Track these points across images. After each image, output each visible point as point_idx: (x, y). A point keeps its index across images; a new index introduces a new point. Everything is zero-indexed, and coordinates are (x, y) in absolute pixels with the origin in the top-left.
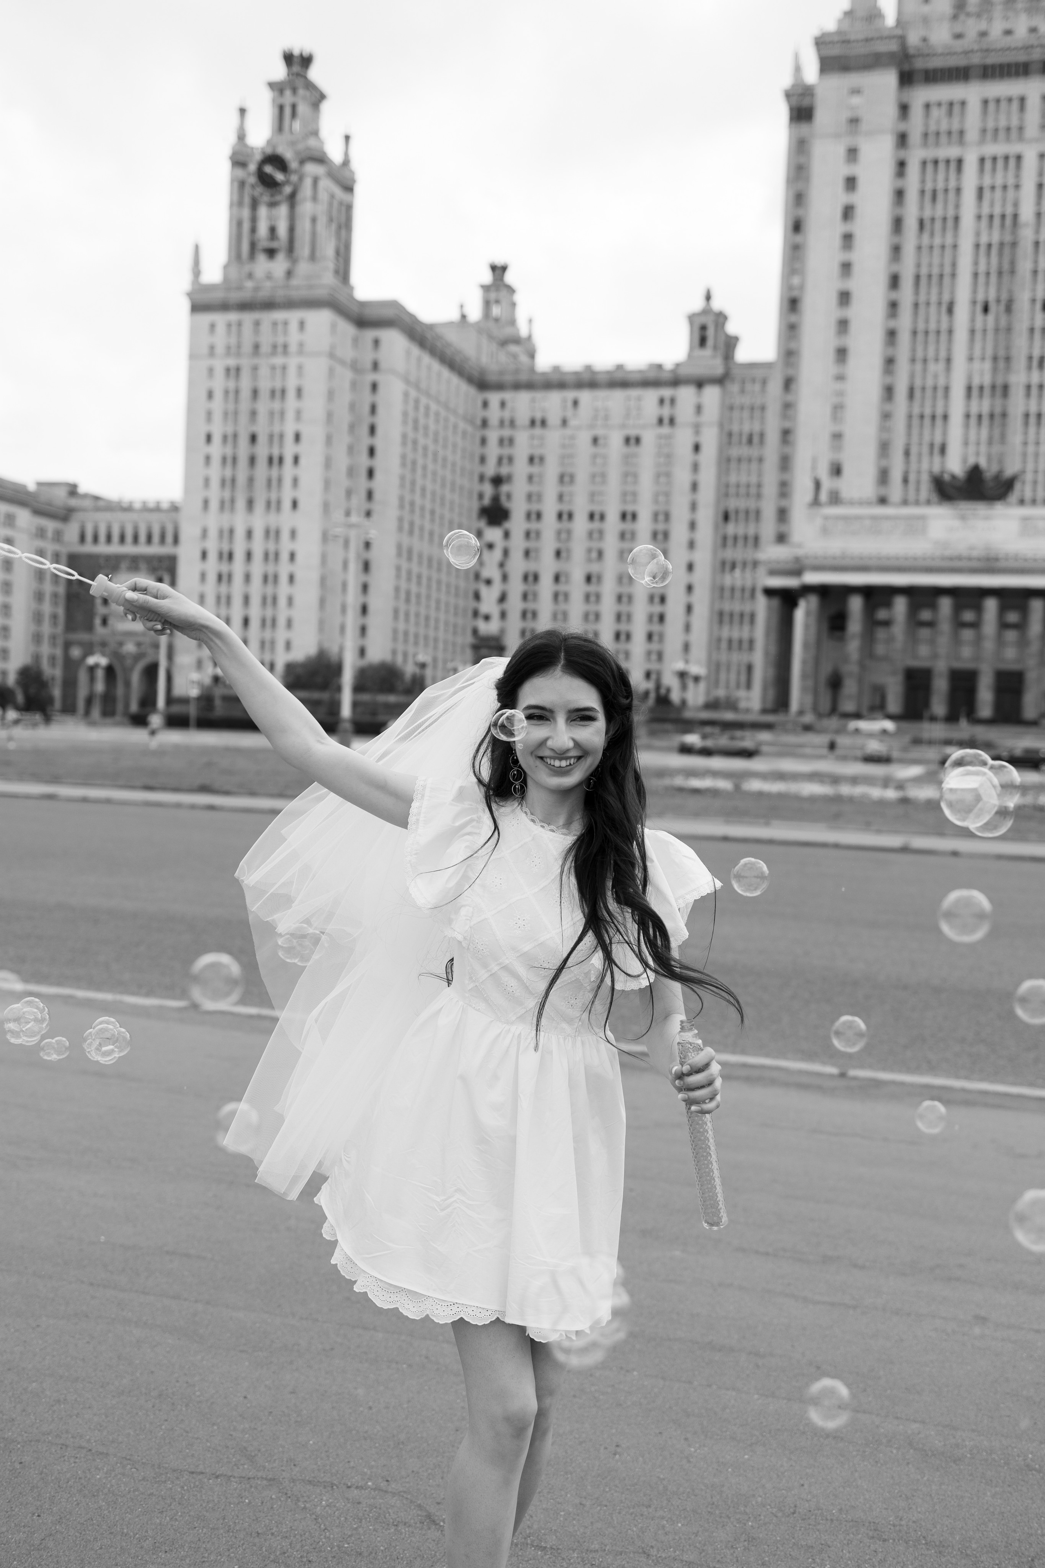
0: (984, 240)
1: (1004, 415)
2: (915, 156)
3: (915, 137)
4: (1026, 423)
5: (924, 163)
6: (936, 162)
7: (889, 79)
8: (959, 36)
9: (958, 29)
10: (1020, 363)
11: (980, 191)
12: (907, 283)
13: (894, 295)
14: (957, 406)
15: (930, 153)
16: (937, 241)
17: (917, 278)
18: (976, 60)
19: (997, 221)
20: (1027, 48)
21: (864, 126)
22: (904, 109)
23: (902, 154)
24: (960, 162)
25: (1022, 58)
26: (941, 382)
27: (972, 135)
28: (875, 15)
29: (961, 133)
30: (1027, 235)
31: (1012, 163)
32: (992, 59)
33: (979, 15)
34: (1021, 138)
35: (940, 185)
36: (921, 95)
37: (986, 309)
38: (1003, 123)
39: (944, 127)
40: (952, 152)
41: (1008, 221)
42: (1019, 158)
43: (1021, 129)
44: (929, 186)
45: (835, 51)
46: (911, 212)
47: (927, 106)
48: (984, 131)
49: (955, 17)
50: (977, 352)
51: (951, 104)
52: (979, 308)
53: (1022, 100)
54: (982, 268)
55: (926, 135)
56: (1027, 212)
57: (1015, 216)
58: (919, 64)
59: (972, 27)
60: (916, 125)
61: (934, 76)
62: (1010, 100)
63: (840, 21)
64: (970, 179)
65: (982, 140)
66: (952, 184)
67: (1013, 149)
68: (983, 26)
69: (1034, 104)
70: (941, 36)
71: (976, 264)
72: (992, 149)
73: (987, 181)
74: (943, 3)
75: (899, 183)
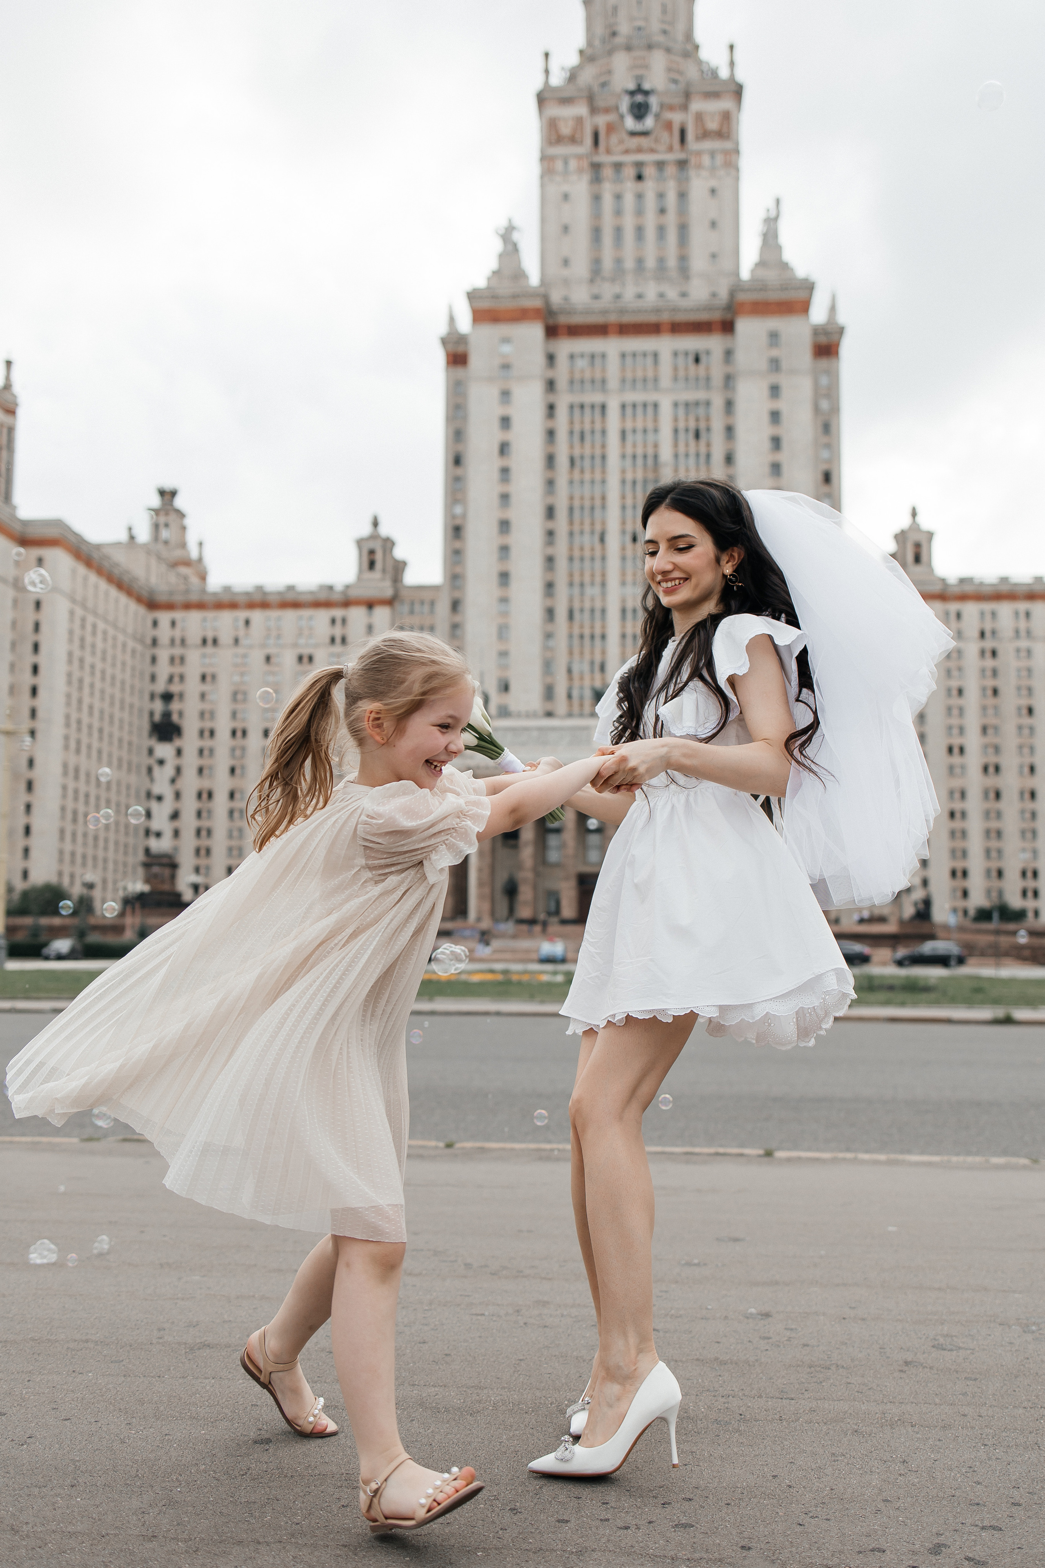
0: (629, 476)
2: (563, 400)
3: (562, 383)
5: (571, 407)
6: (582, 407)
7: (535, 332)
8: (596, 297)
9: (596, 291)
11: (623, 434)
12: (561, 514)
13: (550, 525)
14: (613, 627)
15: (577, 399)
16: (587, 476)
17: (571, 509)
18: (613, 318)
19: (640, 461)
20: (658, 311)
21: (515, 372)
22: (551, 358)
23: (551, 398)
24: (603, 407)
25: (652, 318)
26: (598, 605)
27: (613, 382)
28: (520, 275)
29: (604, 381)
31: (650, 410)
32: (627, 319)
33: (613, 280)
34: (656, 388)
35: (587, 427)
36: (565, 347)
38: (640, 374)
39: (588, 375)
40: (597, 398)
41: (650, 461)
42: (656, 406)
43: (656, 380)
44: (577, 428)
45: (485, 305)
46: (562, 450)
47: (572, 357)
48: (623, 381)
49: (592, 281)
50: (629, 578)
51: (593, 356)
52: (628, 538)
53: (656, 355)
54: (629, 502)
55: (572, 382)
57: (656, 457)
58: (563, 320)
59: (608, 291)
60: (562, 373)
61: (576, 331)
62: (645, 355)
63: (489, 279)
64: (613, 422)
65: (622, 390)
66: (598, 426)
67: (651, 397)
68: (617, 289)
69: (666, 359)
70: (580, 296)
71: (623, 497)
72: (631, 397)
73: (629, 425)
74: (581, 268)
75: (550, 424)
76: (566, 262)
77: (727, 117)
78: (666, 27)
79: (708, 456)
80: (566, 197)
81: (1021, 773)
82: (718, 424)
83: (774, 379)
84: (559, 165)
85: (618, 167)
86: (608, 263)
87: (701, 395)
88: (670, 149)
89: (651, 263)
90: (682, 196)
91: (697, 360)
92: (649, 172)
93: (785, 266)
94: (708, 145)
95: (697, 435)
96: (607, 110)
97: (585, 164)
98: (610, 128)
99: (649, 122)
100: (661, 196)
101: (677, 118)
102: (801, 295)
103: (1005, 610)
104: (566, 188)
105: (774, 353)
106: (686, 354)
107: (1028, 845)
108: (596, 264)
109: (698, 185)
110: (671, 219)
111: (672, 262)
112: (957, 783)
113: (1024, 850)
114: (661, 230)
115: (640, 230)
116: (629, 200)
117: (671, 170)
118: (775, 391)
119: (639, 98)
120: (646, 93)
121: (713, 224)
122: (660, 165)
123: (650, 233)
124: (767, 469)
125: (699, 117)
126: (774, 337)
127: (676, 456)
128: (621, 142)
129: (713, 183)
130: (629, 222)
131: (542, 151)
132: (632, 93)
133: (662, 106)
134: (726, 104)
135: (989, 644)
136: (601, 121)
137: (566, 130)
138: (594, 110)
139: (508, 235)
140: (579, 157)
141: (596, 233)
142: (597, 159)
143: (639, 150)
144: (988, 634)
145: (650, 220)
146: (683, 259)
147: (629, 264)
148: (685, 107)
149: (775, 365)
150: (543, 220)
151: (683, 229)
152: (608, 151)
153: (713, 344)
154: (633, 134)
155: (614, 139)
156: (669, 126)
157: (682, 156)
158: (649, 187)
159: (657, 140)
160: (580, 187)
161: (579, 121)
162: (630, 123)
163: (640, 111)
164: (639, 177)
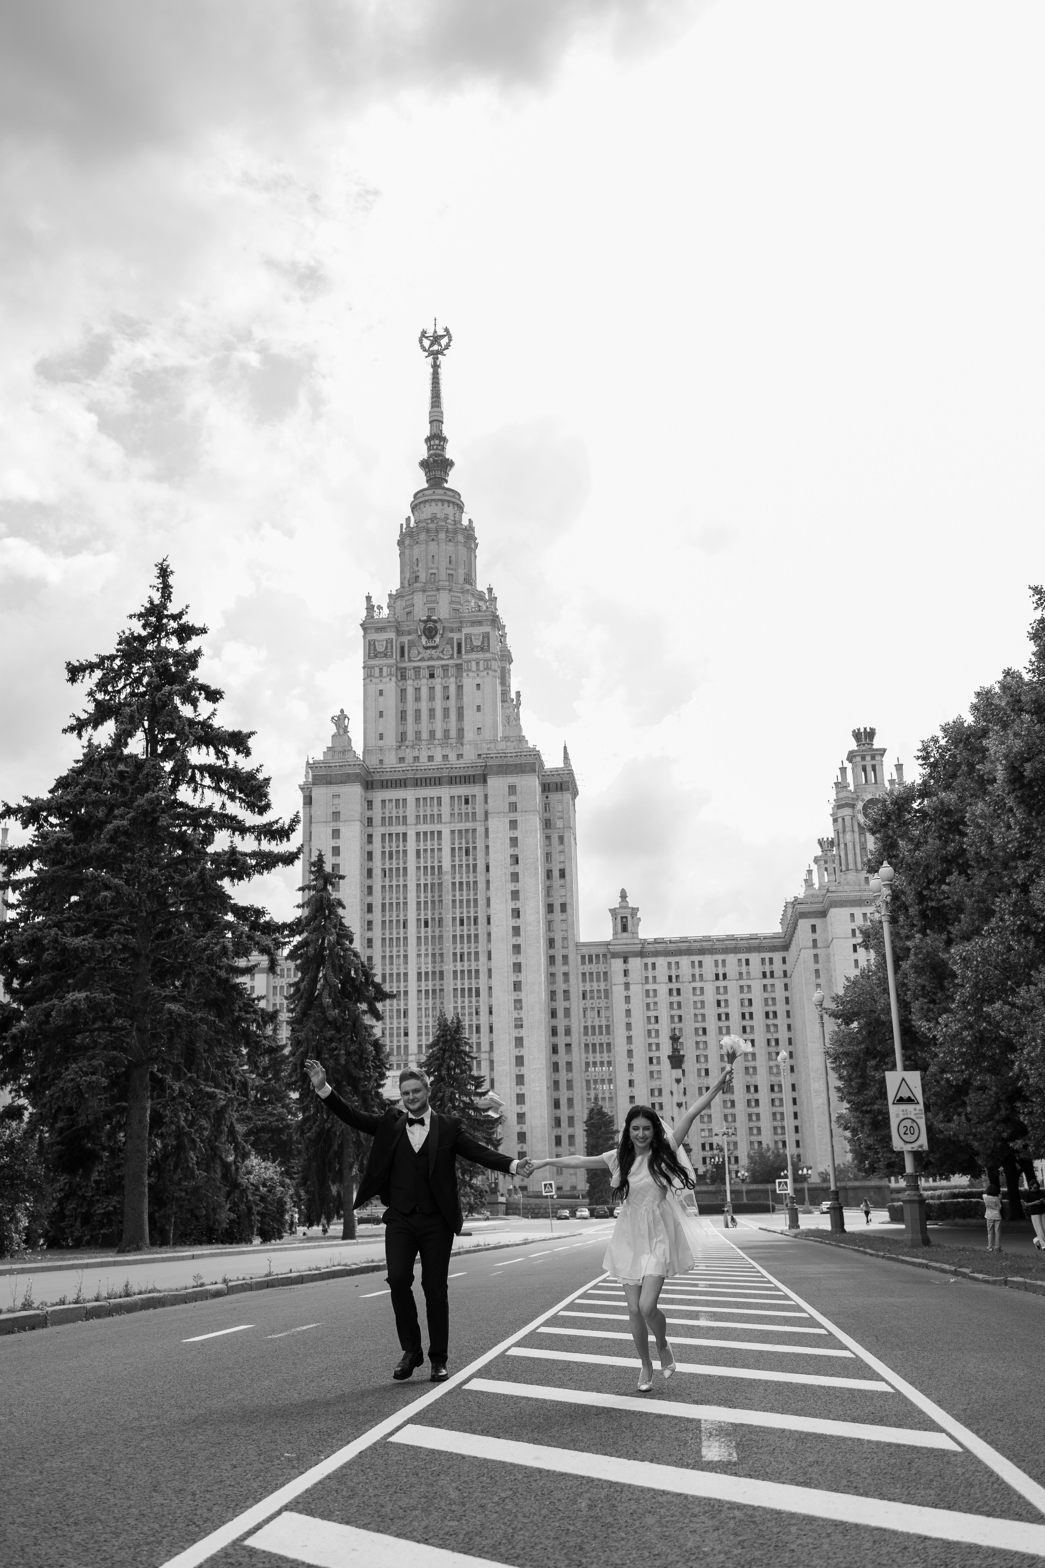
0: (422, 882)
1: (442, 990)
2: (378, 831)
3: (377, 820)
4: (455, 996)
5: (383, 836)
6: (390, 835)
7: (355, 791)
8: (402, 760)
9: (400, 755)
10: (449, 958)
11: (418, 851)
12: (377, 909)
13: (369, 917)
14: (413, 986)
15: (387, 830)
16: (394, 883)
17: (384, 905)
19: (429, 871)
20: (440, 769)
21: (342, 817)
22: (370, 803)
23: (370, 831)
24: (405, 835)
25: (438, 774)
26: (402, 971)
27: (411, 819)
28: (347, 749)
29: (405, 818)
30: (447, 879)
31: (436, 836)
32: (420, 775)
33: (413, 747)
34: (440, 821)
35: (394, 849)
36: (379, 796)
37: (426, 925)
38: (429, 813)
39: (394, 815)
40: (401, 829)
41: (436, 871)
42: (439, 833)
43: (440, 816)
44: (387, 850)
45: (323, 771)
46: (377, 865)
47: (383, 801)
48: (418, 817)
49: (399, 748)
50: (423, 952)
51: (397, 801)
52: (422, 924)
53: (439, 799)
54: (422, 900)
55: (383, 819)
56: (446, 865)
57: (440, 867)
58: (377, 777)
59: (409, 754)
60: (377, 813)
61: (386, 784)
62: (432, 798)
63: (325, 754)
64: (411, 845)
65: (418, 822)
66: (401, 848)
67: (436, 827)
68: (416, 753)
69: (446, 800)
70: (391, 760)
71: (418, 897)
72: (423, 828)
73: (422, 847)
74: (391, 740)
75: (368, 848)
76: (381, 737)
77: (486, 636)
78: (452, 572)
79: (475, 866)
80: (381, 693)
81: (699, 1075)
82: (480, 845)
83: (512, 816)
84: (377, 671)
85: (417, 670)
86: (410, 736)
87: (469, 825)
88: (452, 658)
89: (439, 735)
90: (460, 688)
91: (467, 802)
92: (438, 672)
93: (521, 739)
94: (474, 656)
95: (467, 853)
96: (409, 633)
97: (394, 670)
98: (412, 644)
99: (437, 639)
100: (446, 688)
101: (455, 636)
102: (531, 760)
103: (685, 961)
104: (381, 687)
105: (513, 799)
106: (459, 797)
107: (705, 1126)
108: (403, 736)
109: (468, 683)
110: (452, 704)
111: (453, 733)
112: (655, 1084)
113: (703, 1130)
114: (446, 711)
115: (432, 711)
116: (424, 692)
117: (452, 671)
118: (513, 824)
119: (430, 625)
120: (435, 621)
121: (479, 708)
122: (445, 668)
123: (439, 714)
124: (509, 877)
125: (468, 637)
126: (512, 789)
127: (453, 866)
128: (419, 653)
129: (478, 681)
130: (424, 706)
131: (364, 662)
132: (425, 622)
133: (444, 628)
134: (486, 629)
135: (674, 986)
136: (405, 639)
137: (380, 648)
138: (399, 633)
139: (340, 721)
140: (388, 666)
141: (403, 716)
142: (404, 665)
143: (431, 659)
144: (674, 979)
145: (438, 704)
146: (461, 731)
147: (425, 735)
148: (460, 630)
149: (513, 807)
150: (365, 709)
151: (460, 711)
152: (410, 660)
153: (475, 790)
154: (427, 648)
155: (414, 652)
156: (450, 641)
157: (459, 662)
158: (438, 682)
159: (442, 652)
160: (390, 686)
161: (389, 641)
162: (424, 640)
163: (430, 633)
164: (432, 676)
